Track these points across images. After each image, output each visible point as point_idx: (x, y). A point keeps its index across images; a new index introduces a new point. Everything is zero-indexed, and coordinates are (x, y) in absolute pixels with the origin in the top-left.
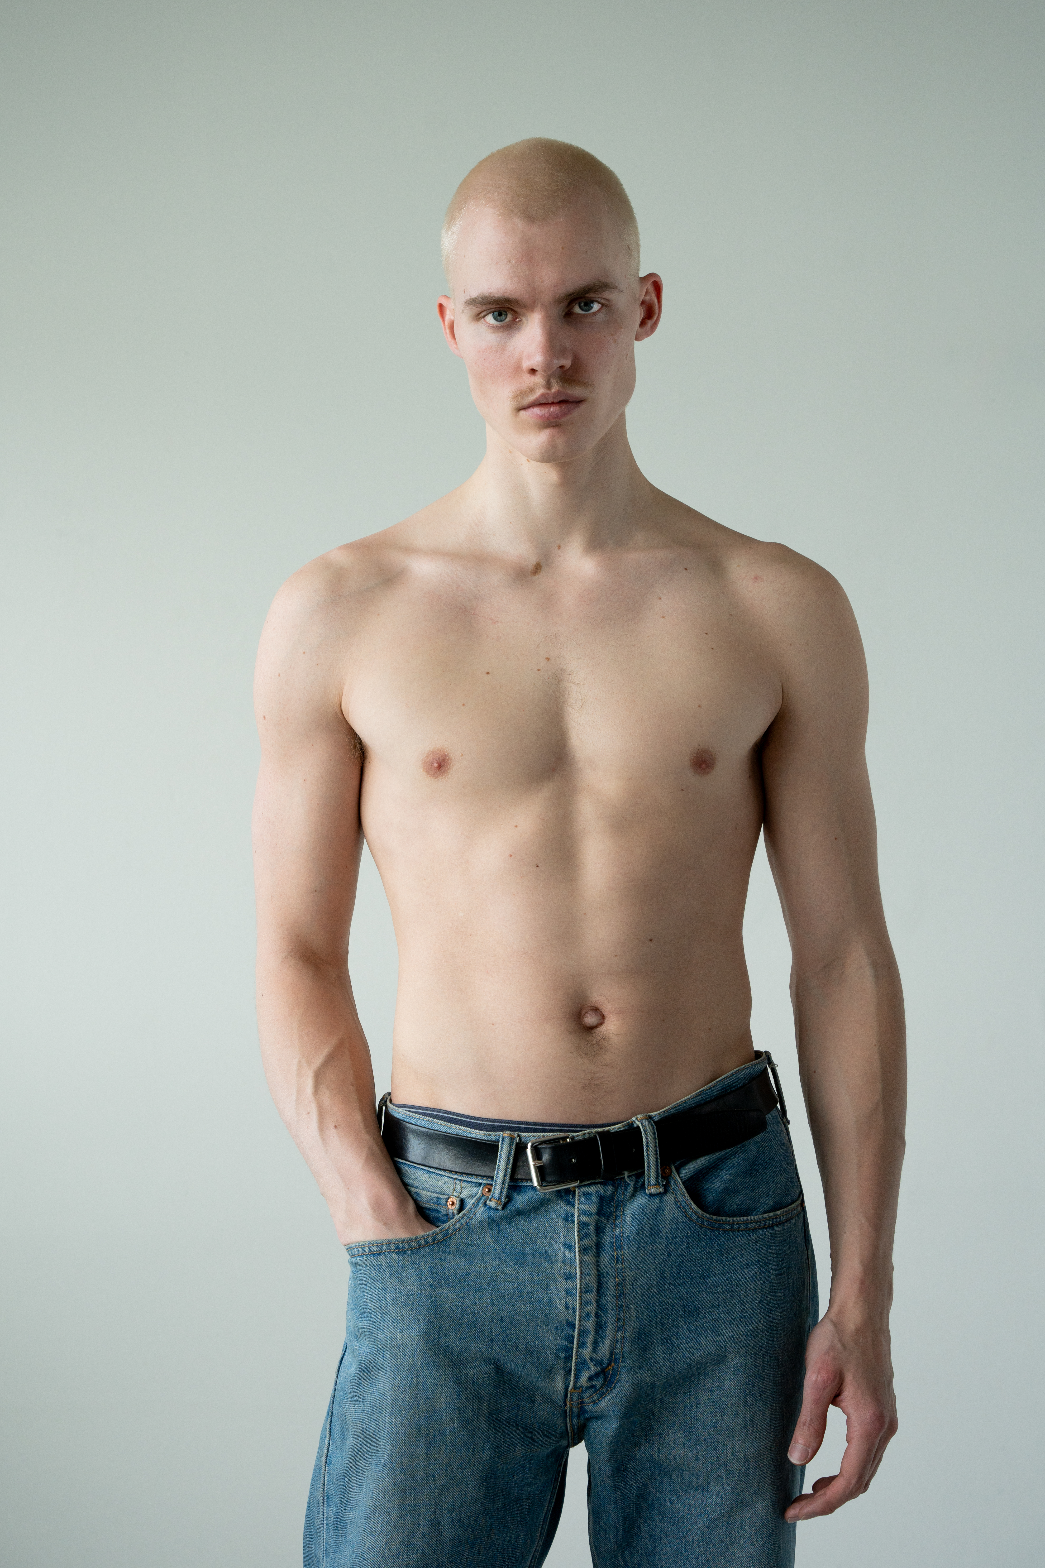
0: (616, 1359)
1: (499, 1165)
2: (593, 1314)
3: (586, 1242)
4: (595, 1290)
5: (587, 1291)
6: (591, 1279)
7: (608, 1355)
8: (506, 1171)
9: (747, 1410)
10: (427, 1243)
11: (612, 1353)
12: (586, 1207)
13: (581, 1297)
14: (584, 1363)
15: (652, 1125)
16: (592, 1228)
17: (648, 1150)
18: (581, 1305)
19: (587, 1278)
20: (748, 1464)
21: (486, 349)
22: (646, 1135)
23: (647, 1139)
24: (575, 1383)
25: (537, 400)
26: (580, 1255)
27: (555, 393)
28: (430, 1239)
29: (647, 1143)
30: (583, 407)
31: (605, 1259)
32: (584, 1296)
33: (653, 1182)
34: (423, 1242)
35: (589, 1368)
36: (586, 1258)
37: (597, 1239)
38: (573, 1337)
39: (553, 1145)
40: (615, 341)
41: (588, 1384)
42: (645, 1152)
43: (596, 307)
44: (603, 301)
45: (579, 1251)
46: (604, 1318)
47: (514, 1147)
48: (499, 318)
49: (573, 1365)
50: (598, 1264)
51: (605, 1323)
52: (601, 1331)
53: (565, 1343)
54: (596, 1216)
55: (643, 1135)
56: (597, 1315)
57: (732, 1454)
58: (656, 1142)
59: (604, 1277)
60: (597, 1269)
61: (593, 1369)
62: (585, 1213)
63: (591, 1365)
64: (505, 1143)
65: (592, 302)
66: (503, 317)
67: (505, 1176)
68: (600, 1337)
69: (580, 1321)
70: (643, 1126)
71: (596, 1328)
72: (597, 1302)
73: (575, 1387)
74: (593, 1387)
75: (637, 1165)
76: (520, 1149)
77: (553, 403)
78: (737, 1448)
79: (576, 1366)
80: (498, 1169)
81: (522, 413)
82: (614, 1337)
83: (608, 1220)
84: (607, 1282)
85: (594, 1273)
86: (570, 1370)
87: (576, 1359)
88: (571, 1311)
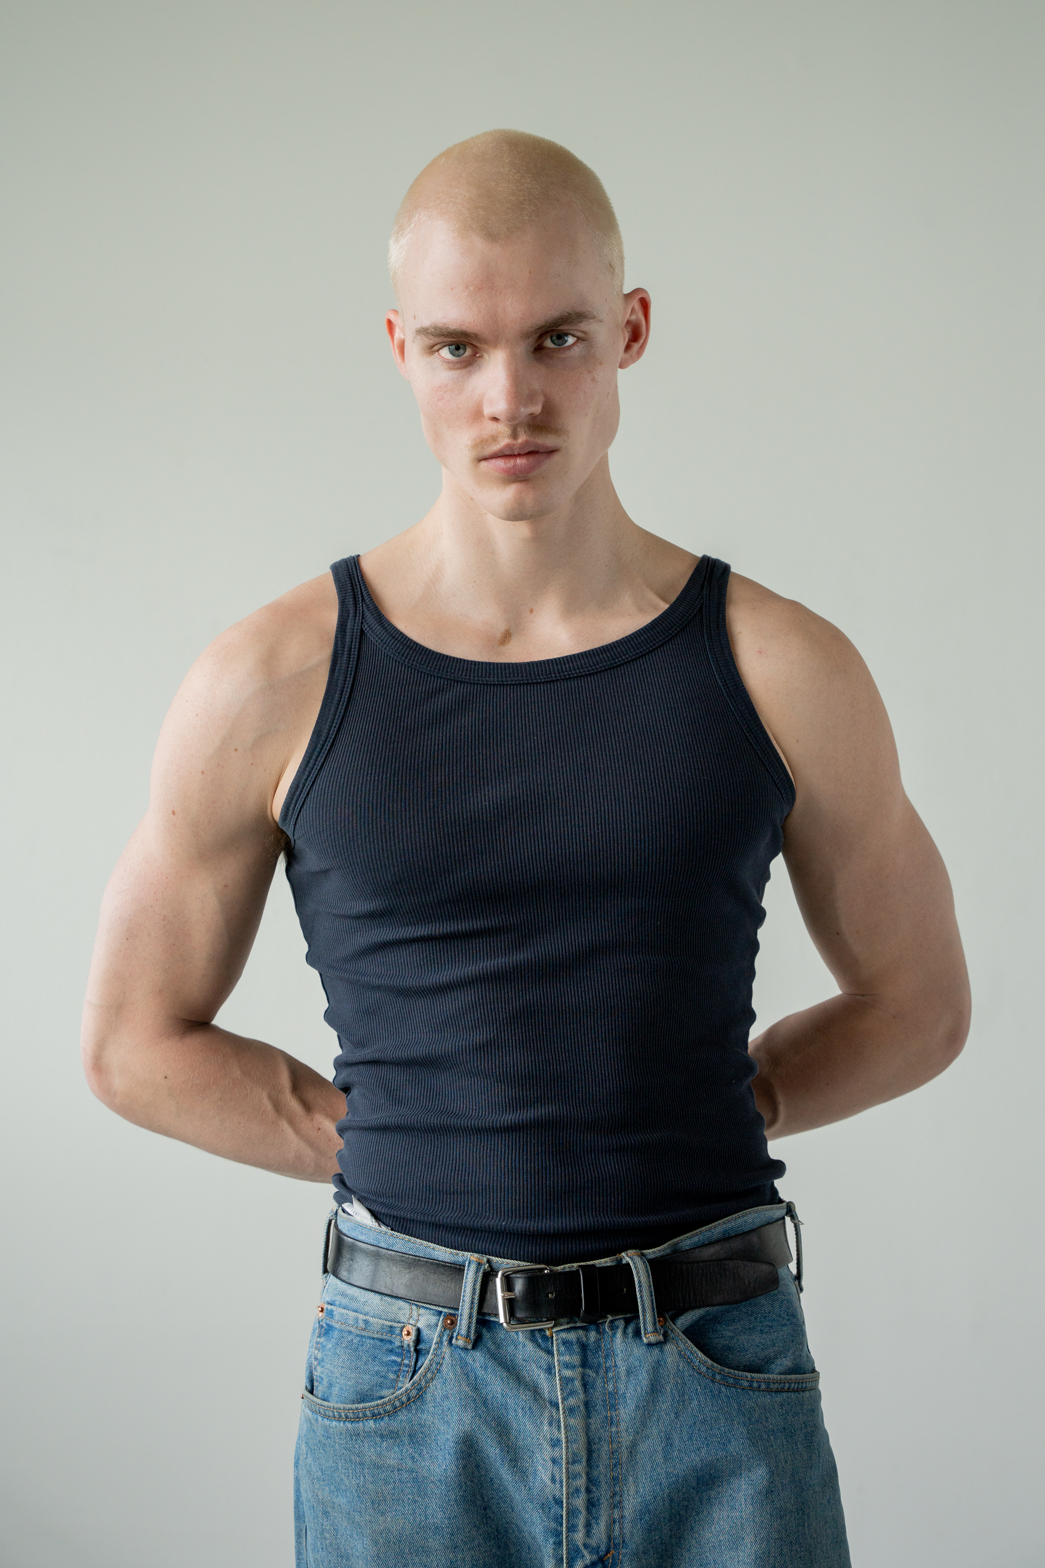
0: (615, 1545)
1: (464, 1294)
2: (583, 1490)
3: (572, 1401)
4: (584, 1460)
5: (574, 1462)
6: (580, 1447)
7: (605, 1540)
8: (473, 1302)
11: (609, 1538)
12: (567, 1358)
13: (567, 1469)
14: (578, 1551)
15: (645, 1263)
16: (577, 1384)
17: (641, 1291)
18: (568, 1478)
19: (575, 1446)
21: (440, 387)
22: (638, 1273)
23: (639, 1277)
25: (500, 450)
26: (565, 1418)
27: (522, 443)
29: (640, 1282)
30: (555, 458)
31: (596, 1421)
32: (571, 1467)
33: (650, 1328)
35: (583, 1555)
36: (572, 1421)
37: (586, 1396)
38: (561, 1517)
39: (527, 1276)
40: (593, 379)
42: (638, 1294)
43: (571, 340)
44: (579, 334)
45: (564, 1413)
46: (596, 1494)
47: (481, 1274)
48: (456, 352)
49: (564, 1553)
50: (587, 1428)
51: (598, 1500)
52: (594, 1511)
53: (552, 1525)
54: (580, 1369)
55: (634, 1273)
56: (588, 1491)
58: (650, 1282)
59: (595, 1444)
60: (587, 1434)
61: (588, 1558)
62: (567, 1366)
63: (585, 1552)
64: (471, 1267)
65: (567, 335)
66: (461, 351)
67: (472, 1308)
68: (594, 1518)
69: (568, 1499)
70: (634, 1263)
71: (587, 1507)
72: (588, 1474)
75: (629, 1307)
76: (488, 1277)
77: (519, 455)
79: (568, 1554)
80: (464, 1300)
81: (484, 464)
82: (610, 1517)
83: (597, 1373)
84: (599, 1450)
85: (583, 1440)
86: (562, 1559)
87: (567, 1546)
88: (558, 1485)
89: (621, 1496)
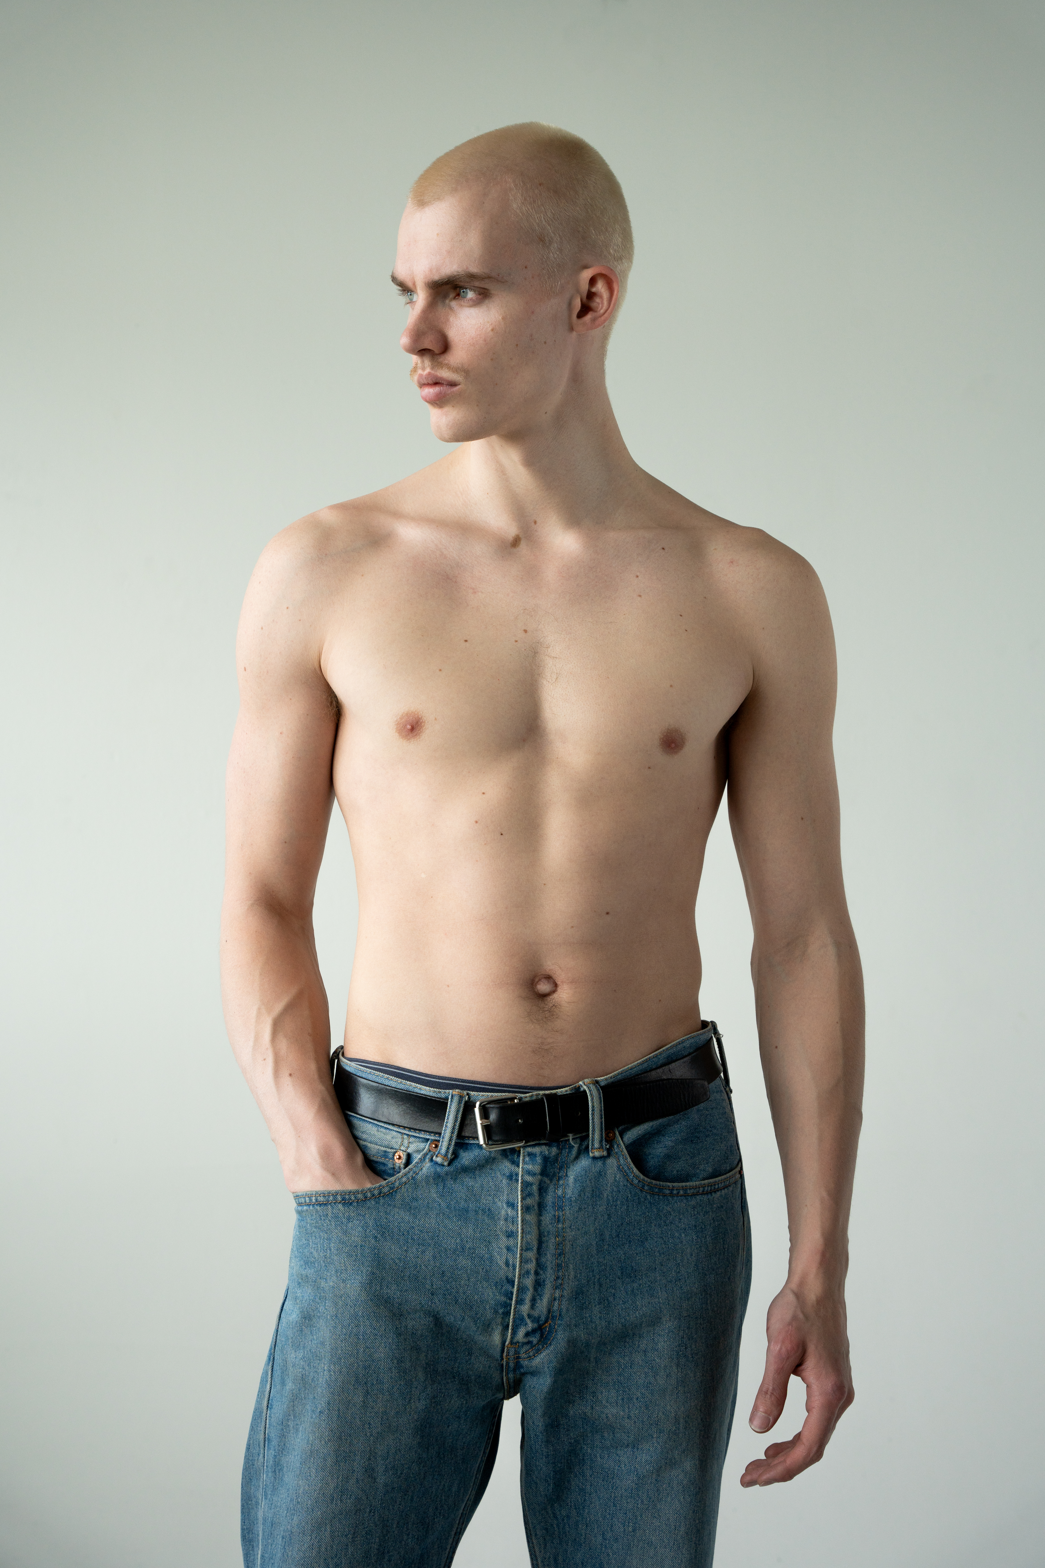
0: (553, 1317)
1: (447, 1122)
2: (532, 1272)
3: (529, 1201)
4: (535, 1248)
5: (527, 1249)
6: (533, 1238)
7: (545, 1313)
8: (454, 1128)
9: (678, 1372)
10: (374, 1195)
11: (549, 1311)
12: (530, 1167)
13: (521, 1255)
14: (522, 1319)
15: (598, 1090)
16: (535, 1188)
17: (593, 1114)
18: (521, 1262)
19: (529, 1237)
20: (679, 1424)
22: (592, 1099)
23: (593, 1103)
24: (512, 1338)
26: (522, 1214)
28: (376, 1192)
29: (593, 1107)
31: (547, 1218)
32: (525, 1253)
33: (597, 1145)
34: (369, 1195)
35: (526, 1324)
36: (528, 1217)
37: (540, 1198)
38: (512, 1293)
39: (501, 1105)
41: (525, 1340)
42: (590, 1116)
45: (522, 1210)
46: (543, 1276)
47: (462, 1105)
49: (511, 1321)
50: (539, 1223)
51: (544, 1281)
52: (540, 1289)
53: (503, 1299)
54: (539, 1176)
55: (589, 1099)
56: (537, 1273)
57: (663, 1413)
58: (601, 1107)
59: (544, 1236)
60: (538, 1228)
61: (530, 1326)
62: (529, 1173)
63: (528, 1321)
64: (454, 1101)
67: (452, 1133)
68: (539, 1295)
69: (519, 1278)
70: (590, 1091)
71: (535, 1286)
72: (537, 1260)
73: (511, 1343)
74: (529, 1342)
75: (582, 1128)
76: (468, 1107)
78: (668, 1407)
79: (514, 1321)
80: (446, 1126)
82: (552, 1295)
83: (552, 1181)
84: (547, 1241)
85: (535, 1232)
86: (508, 1326)
87: (514, 1315)
88: (511, 1268)
89: (562, 1279)
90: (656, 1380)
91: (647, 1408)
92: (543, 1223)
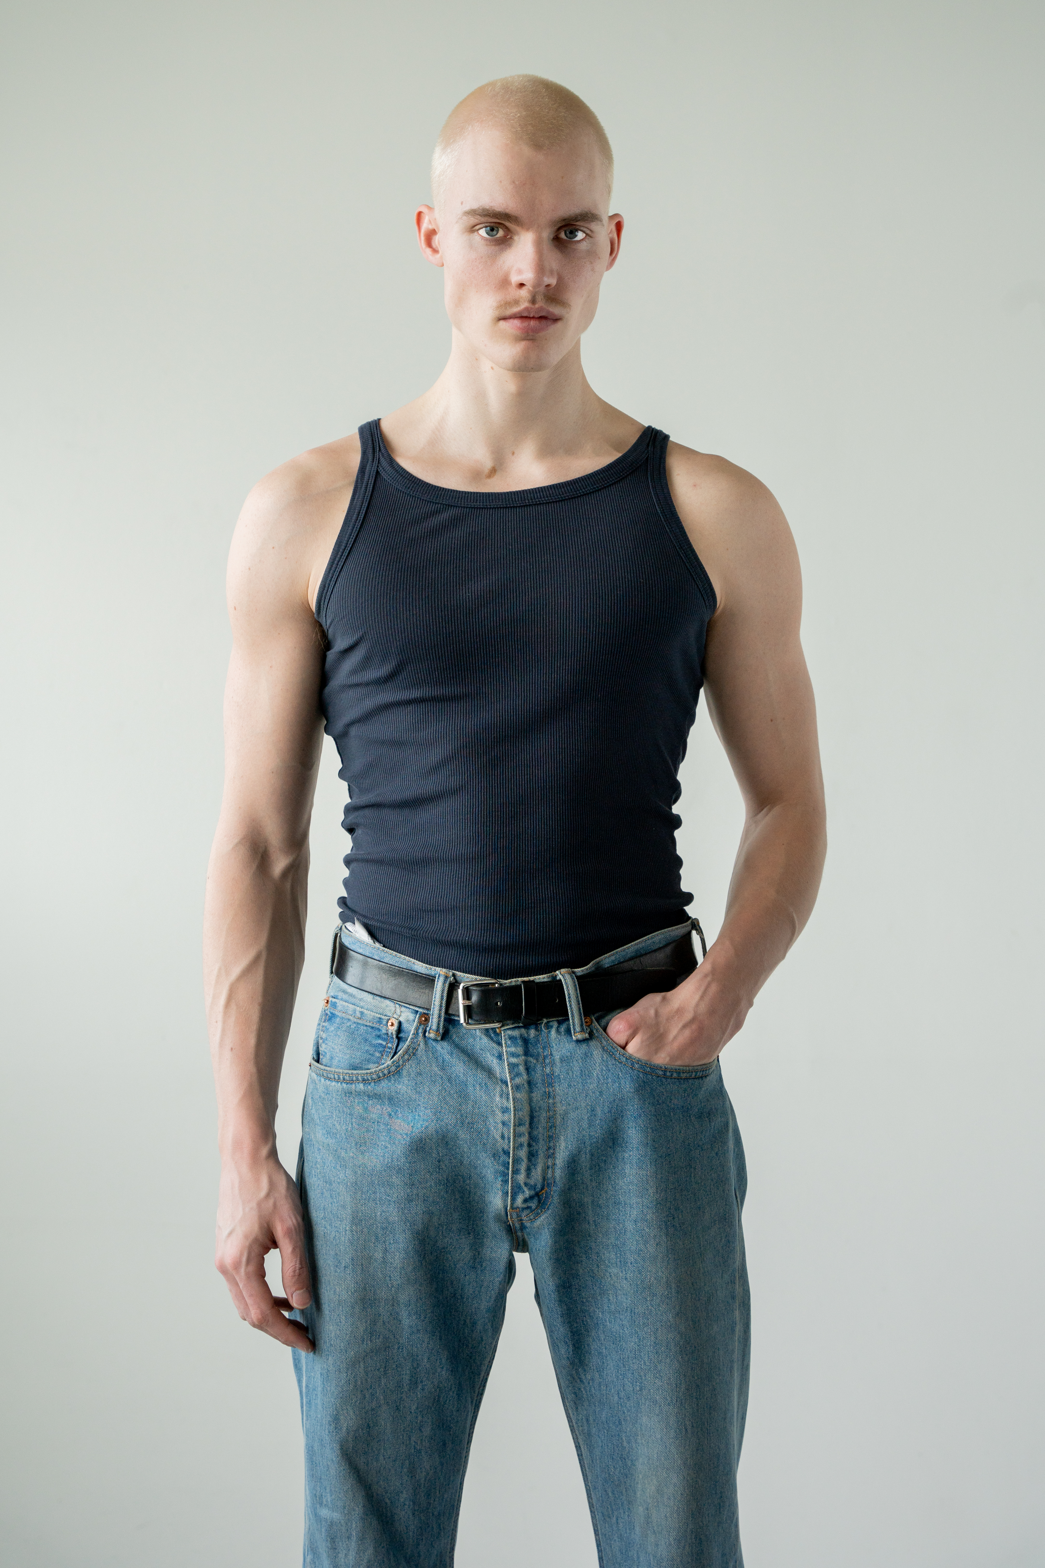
0: (548, 1184)
1: (434, 1001)
2: (526, 1144)
3: (517, 1081)
5: (520, 1124)
6: (525, 1114)
7: (541, 1181)
8: (441, 1006)
9: (668, 1241)
11: (544, 1179)
12: (513, 1049)
13: (514, 1129)
14: (520, 1187)
15: (573, 979)
16: (522, 1068)
17: (570, 1001)
18: (514, 1136)
19: (520, 1114)
20: (671, 1289)
21: (476, 259)
22: (567, 987)
23: (568, 991)
24: (512, 1204)
25: (520, 312)
26: (513, 1092)
27: (538, 308)
29: (569, 994)
30: (559, 325)
31: (537, 1095)
32: (517, 1128)
33: (578, 1029)
35: (524, 1191)
36: (519, 1095)
37: (529, 1077)
38: (508, 1163)
39: (483, 988)
40: (593, 270)
41: (525, 1206)
42: (568, 1002)
43: (580, 235)
44: (588, 232)
45: (512, 1088)
46: (535, 1148)
47: (447, 985)
48: (491, 233)
49: (510, 1188)
50: (530, 1100)
51: (537, 1152)
52: (533, 1159)
53: (501, 1168)
54: (523, 1058)
55: (565, 987)
56: (529, 1145)
57: (655, 1278)
58: (577, 994)
59: (536, 1112)
60: (530, 1105)
61: (527, 1193)
62: (513, 1055)
63: (525, 1189)
64: (440, 981)
65: (577, 230)
66: (495, 232)
67: (440, 1010)
68: (533, 1165)
69: (514, 1151)
70: (565, 979)
71: (529, 1157)
72: (530, 1134)
73: (512, 1207)
74: (528, 1208)
75: (560, 1013)
76: (453, 987)
77: (533, 318)
78: (660, 1274)
79: (512, 1189)
80: (434, 1004)
81: (502, 323)
82: (545, 1164)
83: (537, 1060)
84: (539, 1116)
85: (526, 1109)
86: (507, 1193)
87: (512, 1183)
88: (506, 1141)
89: (554, 1150)
90: (647, 1248)
91: (640, 1273)
92: (535, 1099)
